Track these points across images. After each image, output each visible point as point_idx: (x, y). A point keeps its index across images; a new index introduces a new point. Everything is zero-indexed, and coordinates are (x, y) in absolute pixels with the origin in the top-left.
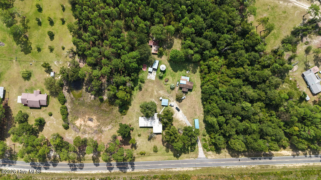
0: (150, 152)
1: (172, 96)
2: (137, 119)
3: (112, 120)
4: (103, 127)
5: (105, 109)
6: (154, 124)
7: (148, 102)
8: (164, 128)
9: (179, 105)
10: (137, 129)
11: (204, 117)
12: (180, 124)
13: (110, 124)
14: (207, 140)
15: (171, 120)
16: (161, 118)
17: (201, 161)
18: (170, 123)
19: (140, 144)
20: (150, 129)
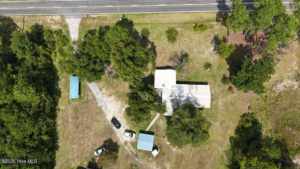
0: (183, 29)
1: (128, 156)
2: (214, 102)
3: (274, 104)
4: (296, 87)
5: (294, 133)
6: (174, 89)
7: (189, 146)
8: (151, 79)
9: (111, 134)
10: (213, 80)
11: (56, 103)
12: (113, 88)
13: (279, 95)
14: (58, 54)
15: (133, 97)
16: (156, 103)
17: (74, 10)
18: (135, 91)
19: (206, 47)
20: (183, 79)
